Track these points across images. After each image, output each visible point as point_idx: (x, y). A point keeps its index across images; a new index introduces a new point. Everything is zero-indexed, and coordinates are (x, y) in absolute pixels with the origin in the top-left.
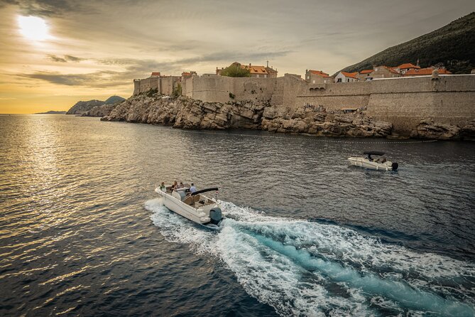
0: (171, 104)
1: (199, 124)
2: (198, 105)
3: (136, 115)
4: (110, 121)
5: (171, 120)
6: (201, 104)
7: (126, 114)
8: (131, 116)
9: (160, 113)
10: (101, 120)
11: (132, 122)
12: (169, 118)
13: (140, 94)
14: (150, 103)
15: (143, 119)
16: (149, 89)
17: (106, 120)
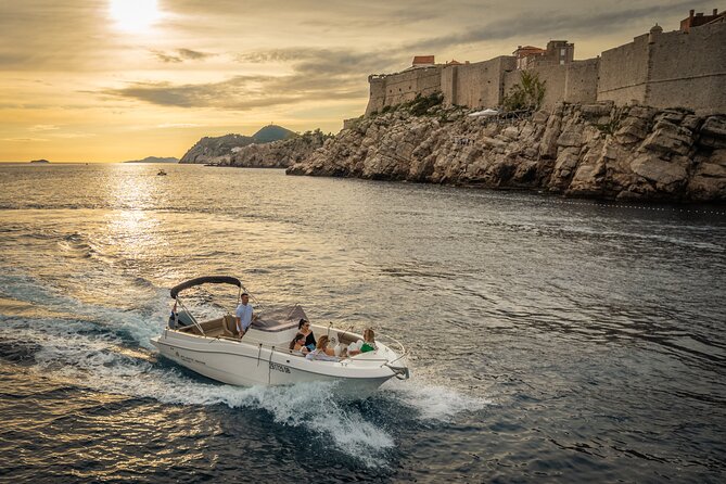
0: (511, 129)
1: (681, 186)
2: (678, 122)
3: (387, 160)
4: (311, 174)
5: (518, 174)
6: (689, 120)
7: (349, 160)
8: (372, 164)
9: (475, 156)
10: (288, 173)
11: (378, 178)
12: (514, 168)
13: (387, 109)
14: (426, 129)
15: (413, 171)
16: (412, 97)
17: (300, 172)
